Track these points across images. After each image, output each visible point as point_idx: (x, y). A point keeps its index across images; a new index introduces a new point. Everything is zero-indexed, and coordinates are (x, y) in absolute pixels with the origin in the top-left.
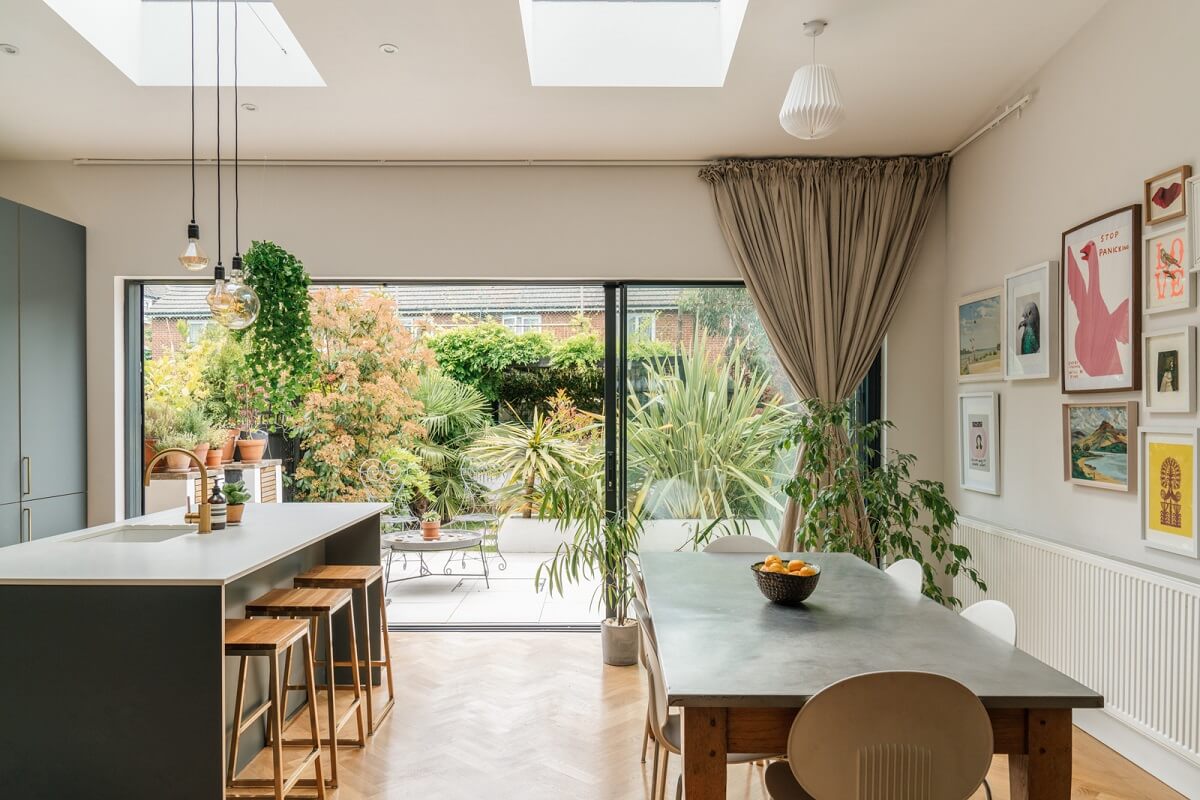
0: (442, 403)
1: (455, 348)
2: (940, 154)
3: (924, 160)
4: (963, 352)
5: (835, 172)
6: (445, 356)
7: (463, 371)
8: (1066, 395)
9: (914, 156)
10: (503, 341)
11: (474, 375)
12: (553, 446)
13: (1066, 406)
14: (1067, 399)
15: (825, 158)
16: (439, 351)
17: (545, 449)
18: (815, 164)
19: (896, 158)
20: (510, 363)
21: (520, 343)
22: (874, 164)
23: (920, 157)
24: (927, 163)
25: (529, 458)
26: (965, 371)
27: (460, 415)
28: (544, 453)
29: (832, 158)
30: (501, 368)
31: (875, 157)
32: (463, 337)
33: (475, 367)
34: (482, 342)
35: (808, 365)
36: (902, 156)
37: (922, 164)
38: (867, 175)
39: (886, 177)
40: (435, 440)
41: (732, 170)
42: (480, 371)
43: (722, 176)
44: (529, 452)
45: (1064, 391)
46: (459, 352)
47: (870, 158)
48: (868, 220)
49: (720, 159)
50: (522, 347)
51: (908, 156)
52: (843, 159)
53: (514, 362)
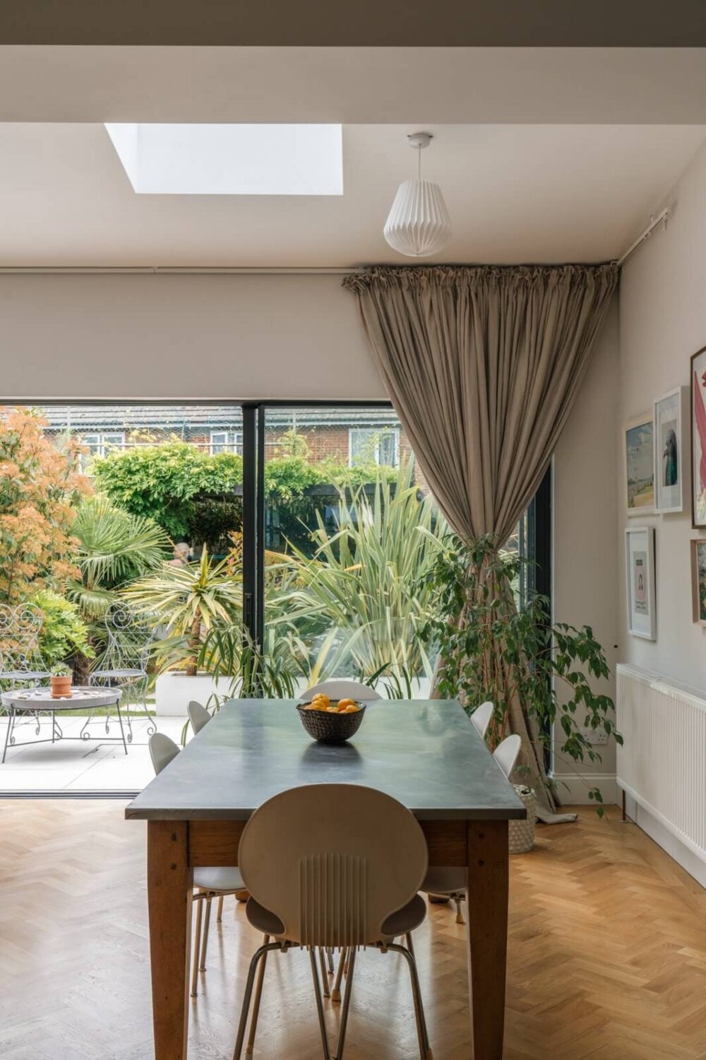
0: (110, 538)
1: (130, 472)
2: (608, 263)
3: (592, 269)
4: (630, 483)
5: (493, 282)
6: (119, 483)
7: (141, 504)
8: (697, 531)
9: (580, 265)
10: (192, 464)
11: (155, 505)
12: (221, 589)
13: (694, 542)
14: (696, 535)
15: (482, 266)
16: (113, 476)
17: (211, 594)
18: (470, 272)
19: (561, 266)
20: (197, 490)
21: (211, 468)
22: (536, 273)
23: (587, 266)
24: (594, 273)
25: (191, 605)
26: (632, 504)
27: (133, 553)
28: (208, 598)
29: (490, 267)
30: (187, 497)
31: (538, 266)
32: (141, 460)
33: (156, 496)
34: (163, 466)
35: (463, 497)
36: (567, 264)
37: (588, 274)
38: (529, 284)
39: (550, 288)
40: (102, 583)
41: (378, 278)
42: (161, 500)
43: (368, 285)
44: (191, 597)
45: (694, 526)
46: (137, 478)
47: (531, 267)
48: (530, 335)
49: (366, 267)
50: (212, 473)
51: (573, 265)
52: (502, 268)
53: (202, 490)
